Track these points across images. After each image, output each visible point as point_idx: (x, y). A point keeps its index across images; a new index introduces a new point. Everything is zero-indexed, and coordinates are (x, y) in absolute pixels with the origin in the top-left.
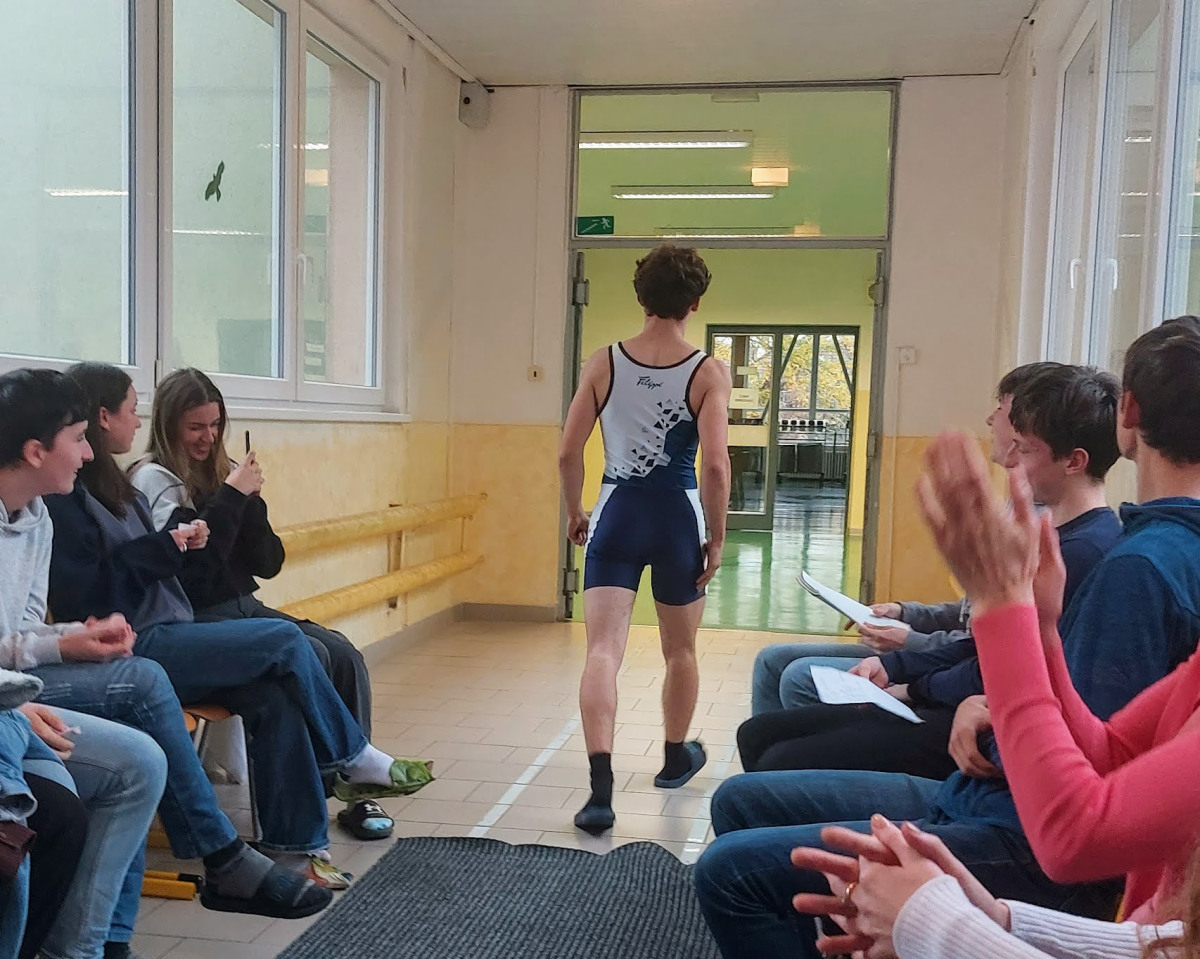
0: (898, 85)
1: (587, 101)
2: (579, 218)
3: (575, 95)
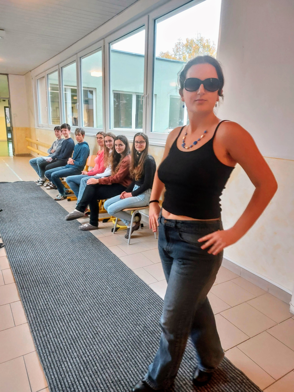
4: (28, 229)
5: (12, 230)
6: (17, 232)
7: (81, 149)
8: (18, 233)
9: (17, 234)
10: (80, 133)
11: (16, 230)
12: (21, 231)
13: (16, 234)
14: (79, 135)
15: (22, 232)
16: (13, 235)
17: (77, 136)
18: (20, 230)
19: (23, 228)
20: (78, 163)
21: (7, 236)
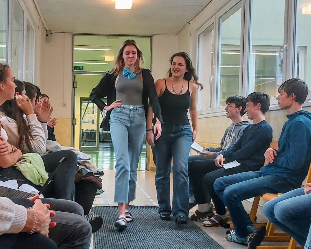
0: (152, 37)
1: (76, 37)
2: (74, 66)
3: (73, 35)
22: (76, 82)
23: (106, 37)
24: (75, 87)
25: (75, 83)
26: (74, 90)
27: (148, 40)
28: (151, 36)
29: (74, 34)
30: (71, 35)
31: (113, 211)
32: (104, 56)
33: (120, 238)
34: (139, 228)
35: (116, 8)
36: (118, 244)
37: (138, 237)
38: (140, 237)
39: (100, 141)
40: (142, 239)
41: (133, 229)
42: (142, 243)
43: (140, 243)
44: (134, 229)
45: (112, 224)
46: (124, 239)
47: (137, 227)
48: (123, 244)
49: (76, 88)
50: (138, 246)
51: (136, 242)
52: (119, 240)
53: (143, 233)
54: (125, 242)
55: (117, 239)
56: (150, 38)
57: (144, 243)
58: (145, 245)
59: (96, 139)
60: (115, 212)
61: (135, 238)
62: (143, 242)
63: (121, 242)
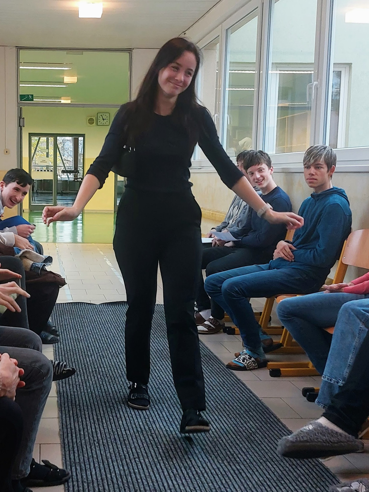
0: (131, 51)
1: (22, 52)
2: (21, 95)
3: (18, 50)
4: (147, 460)
5: (100, 458)
6: (112, 468)
7: (321, 211)
8: (117, 472)
9: (113, 474)
10: (322, 161)
11: (110, 460)
12: (126, 468)
13: (109, 476)
14: (318, 167)
15: (127, 472)
16: (99, 478)
17: (313, 170)
18: (124, 462)
19: (132, 457)
20: (308, 255)
21: (80, 480)
22: (24, 118)
23: (65, 52)
24: (21, 125)
25: (21, 120)
26: (21, 129)
27: (127, 55)
28: (129, 50)
29: (19, 48)
30: (15, 50)
31: (79, 310)
32: (62, 76)
33: (89, 353)
34: (114, 336)
35: (80, 16)
36: (87, 362)
37: (113, 350)
38: (115, 351)
39: (59, 193)
40: (119, 353)
41: (105, 338)
42: (119, 359)
43: (116, 359)
44: (108, 337)
45: (78, 330)
46: (95, 353)
47: (112, 335)
48: (93, 362)
49: (24, 127)
50: (113, 364)
51: (111, 358)
52: (88, 355)
53: (119, 344)
54: (96, 358)
55: (85, 355)
56: (129, 53)
57: (120, 360)
58: (121, 362)
59: (52, 190)
60: (81, 312)
61: (108, 352)
62: (119, 357)
63: (91, 359)
